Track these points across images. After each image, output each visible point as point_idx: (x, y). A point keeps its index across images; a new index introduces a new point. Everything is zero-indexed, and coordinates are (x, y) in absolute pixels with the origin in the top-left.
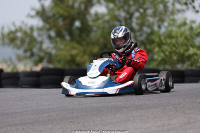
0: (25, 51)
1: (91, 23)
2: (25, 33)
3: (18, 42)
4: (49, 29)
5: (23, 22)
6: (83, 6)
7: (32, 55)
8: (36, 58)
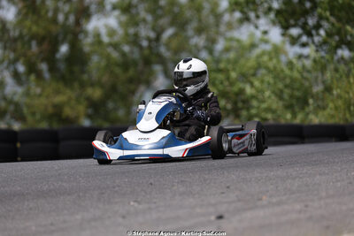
1: (87, 49)
4: (15, 61)
6: (72, 19)
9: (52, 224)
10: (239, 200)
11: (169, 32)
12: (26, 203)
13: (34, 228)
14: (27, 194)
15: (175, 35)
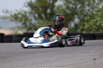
0: (23, 24)
2: (23, 15)
3: (19, 20)
5: (21, 9)
7: (26, 26)
8: (28, 28)
9: (46, 60)
10: (100, 55)
11: (79, 6)
12: (38, 54)
13: (40, 61)
14: (38, 51)
15: (81, 7)
